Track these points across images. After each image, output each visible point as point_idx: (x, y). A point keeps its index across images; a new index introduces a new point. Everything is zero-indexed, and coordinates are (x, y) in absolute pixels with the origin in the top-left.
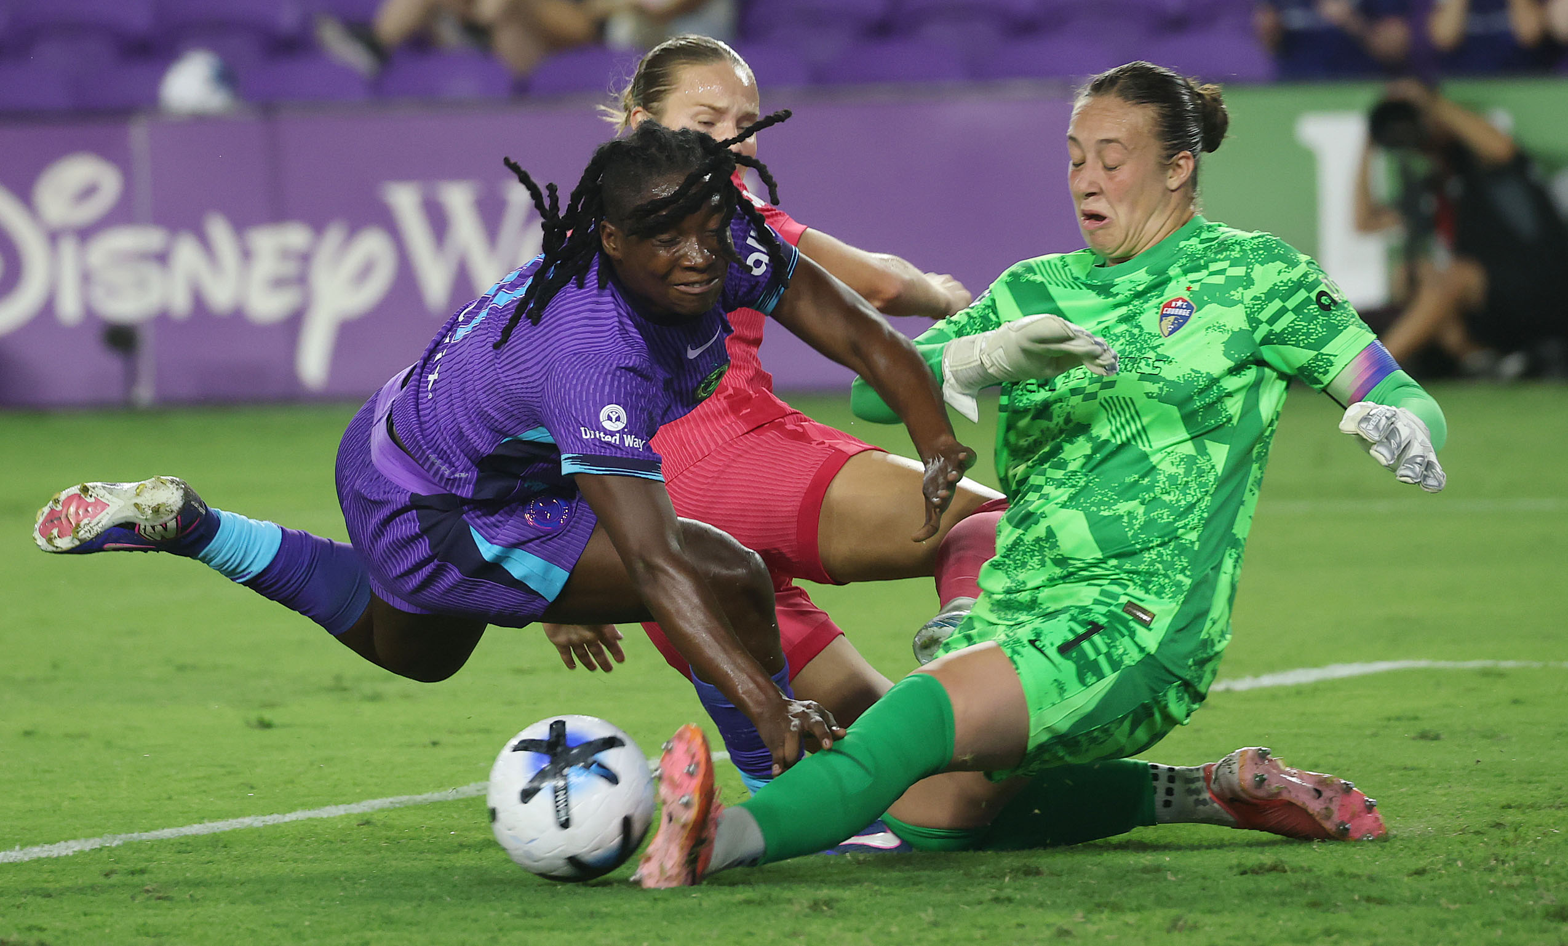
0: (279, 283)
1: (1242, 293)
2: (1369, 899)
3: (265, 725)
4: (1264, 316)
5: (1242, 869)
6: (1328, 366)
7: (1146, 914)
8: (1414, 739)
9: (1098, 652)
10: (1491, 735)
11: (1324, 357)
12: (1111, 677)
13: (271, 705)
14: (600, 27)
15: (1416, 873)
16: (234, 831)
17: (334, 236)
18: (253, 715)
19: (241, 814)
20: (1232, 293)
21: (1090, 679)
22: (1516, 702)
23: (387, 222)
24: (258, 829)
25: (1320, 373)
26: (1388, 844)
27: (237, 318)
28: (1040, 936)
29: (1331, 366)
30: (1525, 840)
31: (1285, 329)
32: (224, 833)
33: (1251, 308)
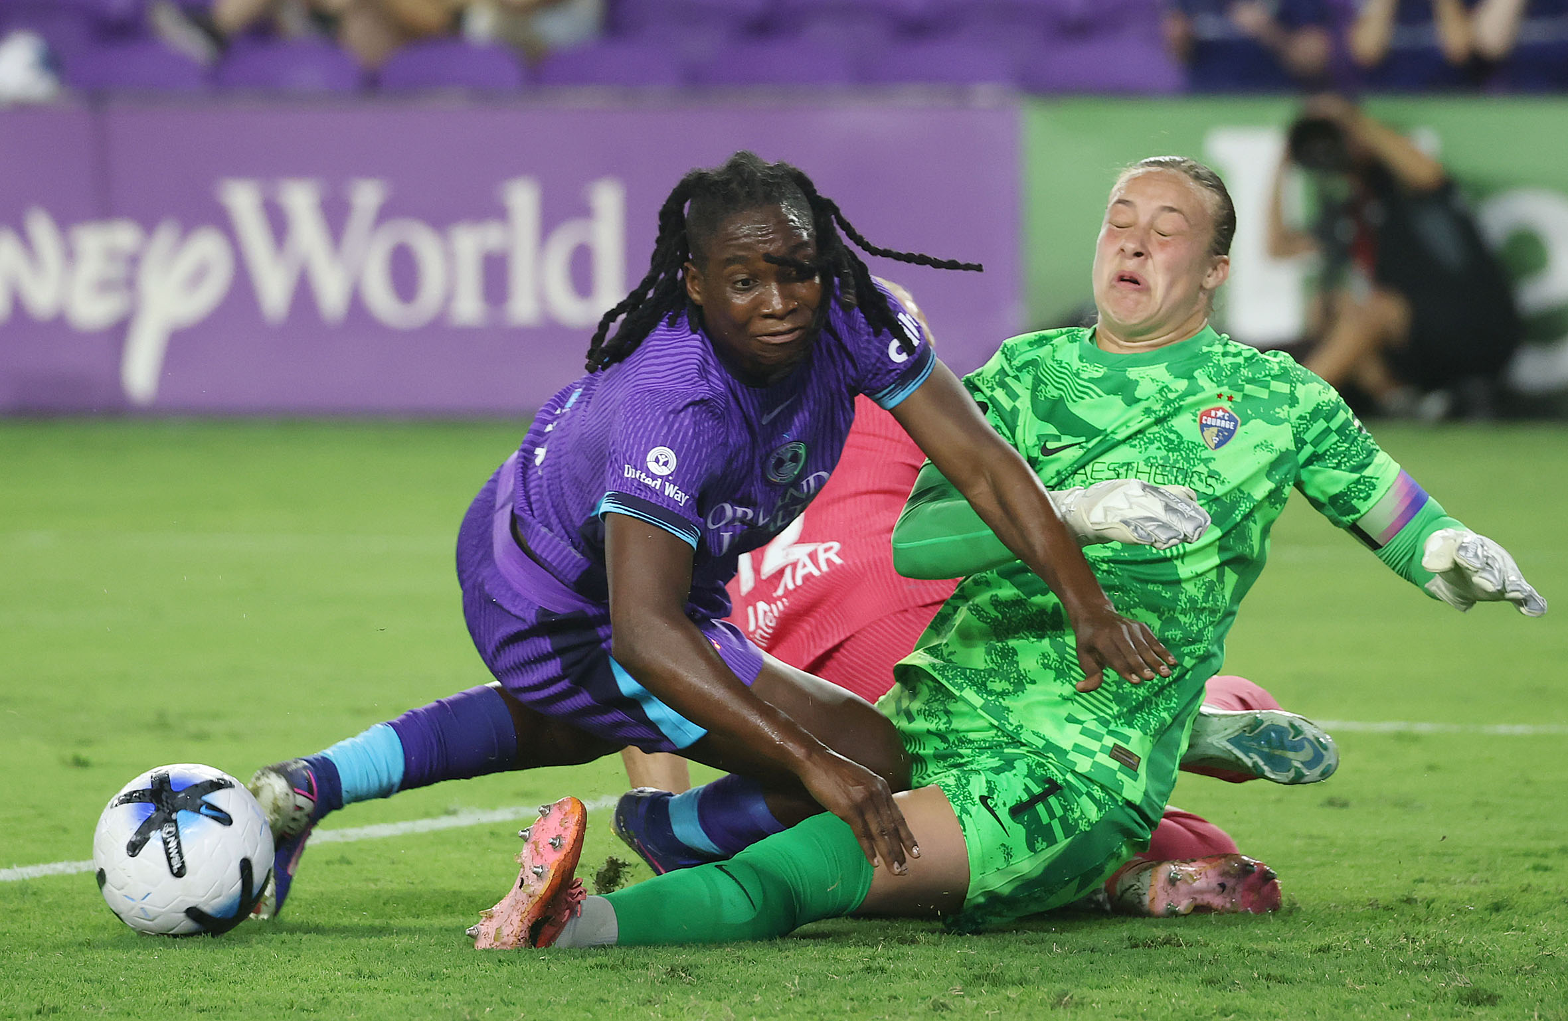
0: (105, 286)
1: (1289, 412)
2: (1269, 977)
3: (80, 763)
4: (1309, 437)
5: (1133, 942)
6: (1370, 489)
7: (1030, 988)
8: (1322, 805)
9: (1052, 815)
10: (1404, 804)
11: (1366, 480)
12: (1063, 843)
13: (85, 742)
14: (457, 20)
15: (1320, 950)
16: (45, 877)
17: (165, 236)
18: (69, 752)
19: (55, 858)
20: (1277, 410)
21: (1040, 845)
22: (1431, 768)
23: (223, 222)
24: (71, 876)
25: (1360, 498)
26: (1291, 918)
27: (59, 324)
28: (916, 1010)
29: (1374, 489)
30: (1437, 918)
31: (1328, 450)
32: (34, 879)
33: (1297, 428)
